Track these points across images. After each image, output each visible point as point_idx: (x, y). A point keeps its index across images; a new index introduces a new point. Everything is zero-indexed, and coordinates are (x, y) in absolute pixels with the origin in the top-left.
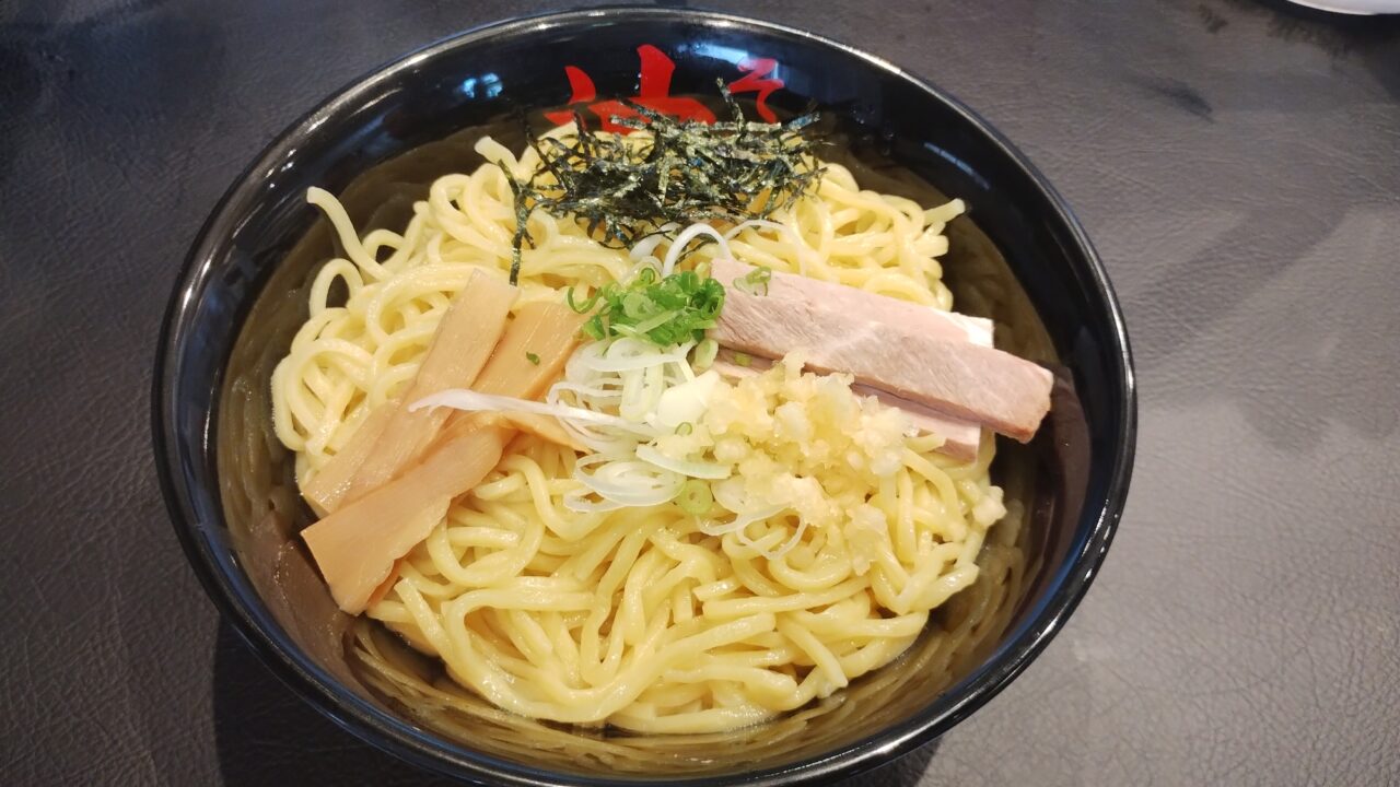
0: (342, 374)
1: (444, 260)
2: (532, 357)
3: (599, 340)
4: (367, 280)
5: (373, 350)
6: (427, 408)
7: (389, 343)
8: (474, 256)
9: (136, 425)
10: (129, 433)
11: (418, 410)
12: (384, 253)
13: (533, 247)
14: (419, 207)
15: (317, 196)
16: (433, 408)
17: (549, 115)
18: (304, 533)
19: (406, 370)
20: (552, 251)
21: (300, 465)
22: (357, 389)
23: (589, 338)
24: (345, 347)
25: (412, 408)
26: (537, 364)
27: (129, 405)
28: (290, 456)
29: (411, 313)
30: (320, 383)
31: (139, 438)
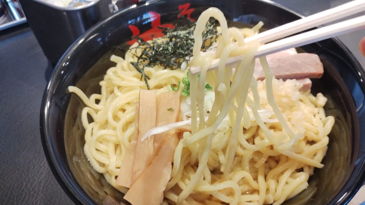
0: (108, 141)
1: (123, 94)
2: (170, 110)
3: (188, 96)
4: (97, 111)
5: (114, 129)
6: (148, 138)
7: (119, 125)
8: (131, 89)
9: (28, 194)
10: (27, 197)
11: (144, 140)
12: (97, 101)
13: (149, 79)
14: (102, 83)
15: (72, 89)
16: (149, 137)
17: (128, 43)
18: (125, 198)
19: (131, 130)
20: (156, 78)
21: (107, 177)
22: (115, 144)
23: (184, 97)
24: (103, 132)
25: (142, 140)
26: (173, 110)
27: (22, 189)
28: (102, 175)
29: (120, 114)
30: (102, 147)
31: (31, 197)
